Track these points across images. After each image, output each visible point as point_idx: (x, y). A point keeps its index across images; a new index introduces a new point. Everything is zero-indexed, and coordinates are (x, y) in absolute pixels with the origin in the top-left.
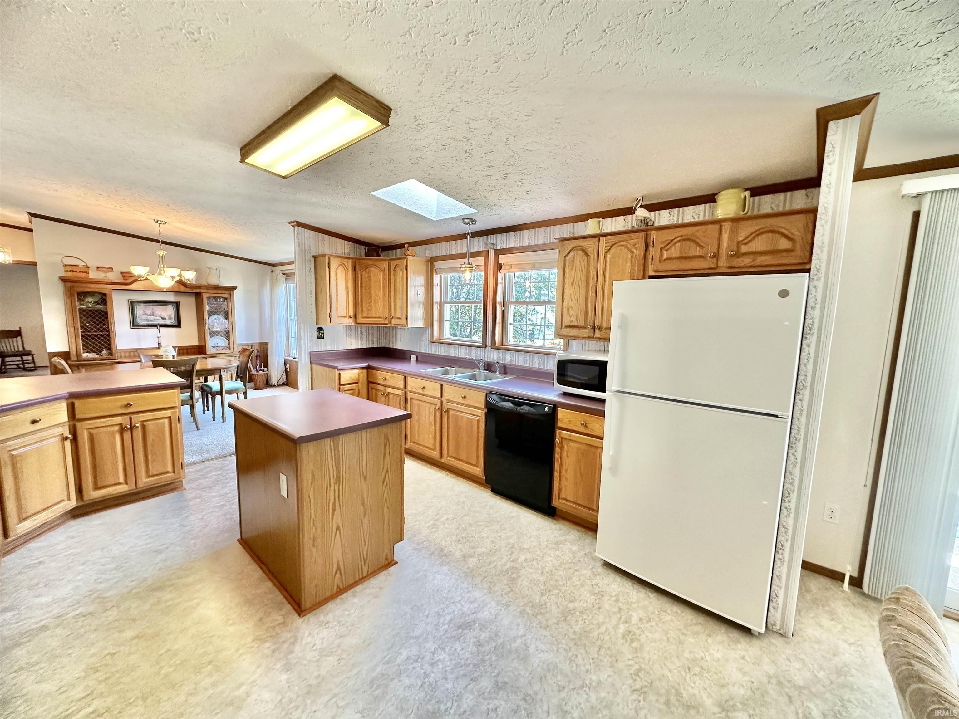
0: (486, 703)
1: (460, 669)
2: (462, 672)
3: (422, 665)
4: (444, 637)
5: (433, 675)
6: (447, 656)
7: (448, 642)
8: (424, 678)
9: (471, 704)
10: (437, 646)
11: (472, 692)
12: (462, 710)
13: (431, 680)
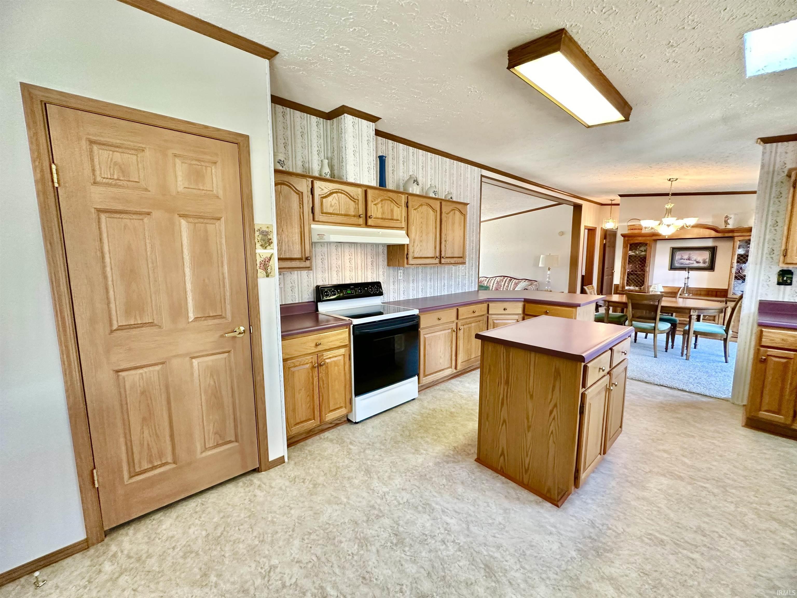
0: (408, 584)
1: (440, 563)
2: (436, 565)
3: (442, 534)
4: (472, 551)
5: (433, 542)
6: (452, 553)
7: (468, 554)
8: (430, 536)
9: (408, 570)
10: (461, 545)
11: (418, 572)
12: (403, 563)
13: (429, 540)
